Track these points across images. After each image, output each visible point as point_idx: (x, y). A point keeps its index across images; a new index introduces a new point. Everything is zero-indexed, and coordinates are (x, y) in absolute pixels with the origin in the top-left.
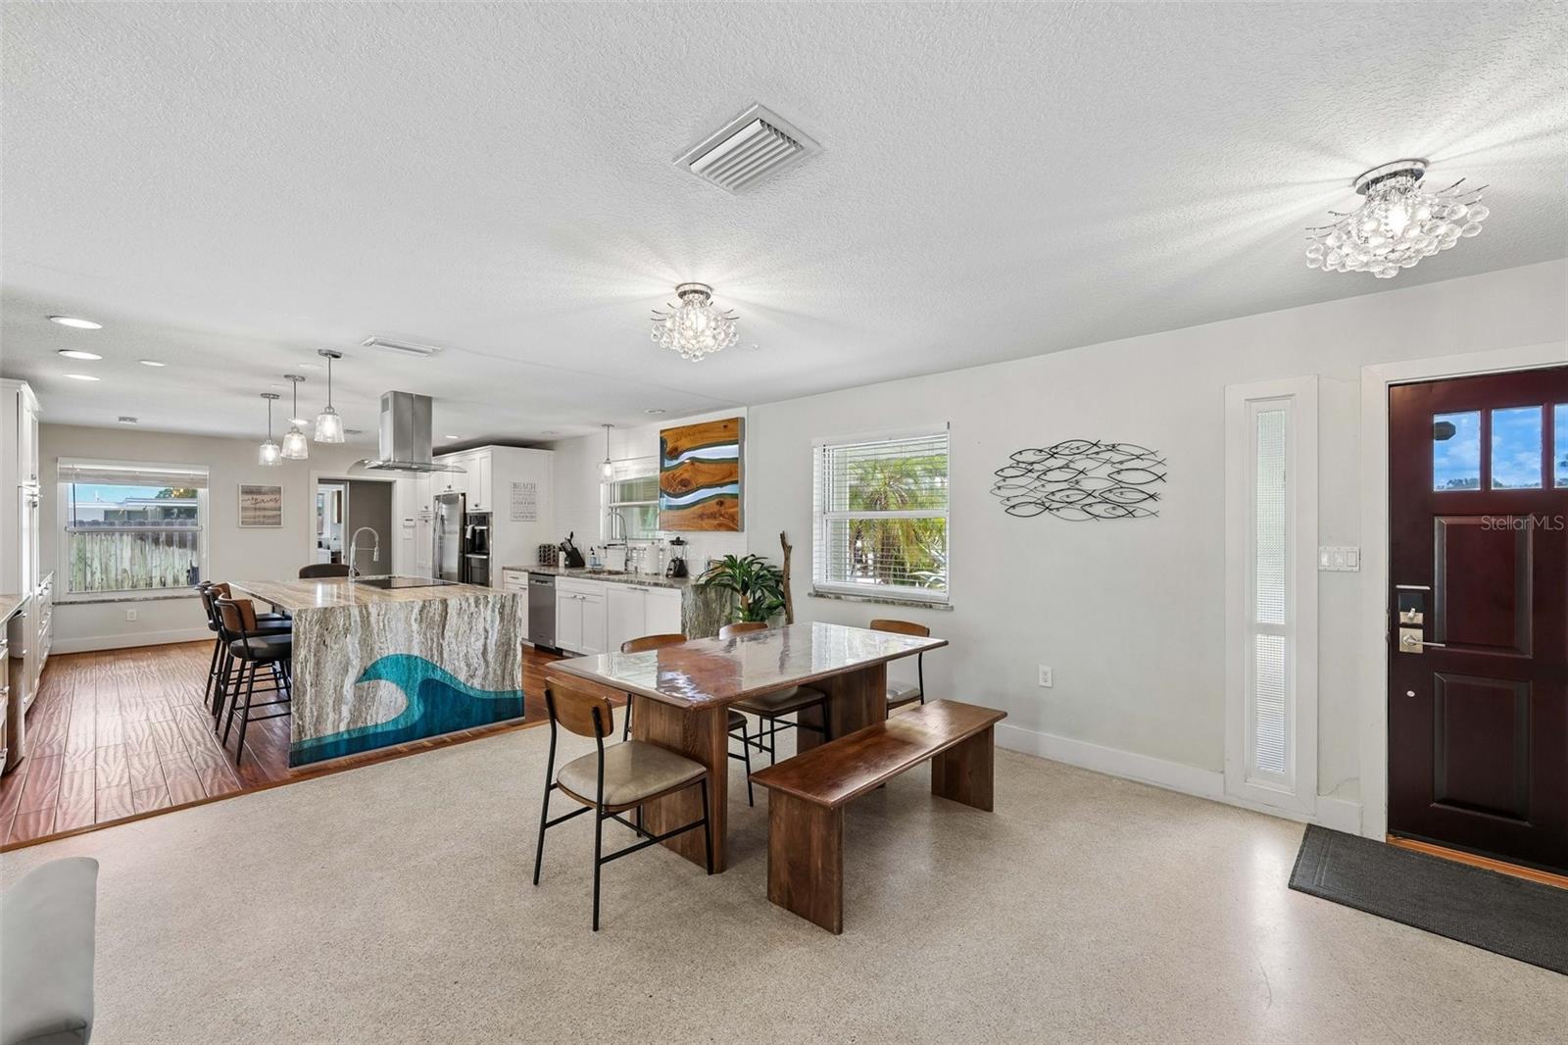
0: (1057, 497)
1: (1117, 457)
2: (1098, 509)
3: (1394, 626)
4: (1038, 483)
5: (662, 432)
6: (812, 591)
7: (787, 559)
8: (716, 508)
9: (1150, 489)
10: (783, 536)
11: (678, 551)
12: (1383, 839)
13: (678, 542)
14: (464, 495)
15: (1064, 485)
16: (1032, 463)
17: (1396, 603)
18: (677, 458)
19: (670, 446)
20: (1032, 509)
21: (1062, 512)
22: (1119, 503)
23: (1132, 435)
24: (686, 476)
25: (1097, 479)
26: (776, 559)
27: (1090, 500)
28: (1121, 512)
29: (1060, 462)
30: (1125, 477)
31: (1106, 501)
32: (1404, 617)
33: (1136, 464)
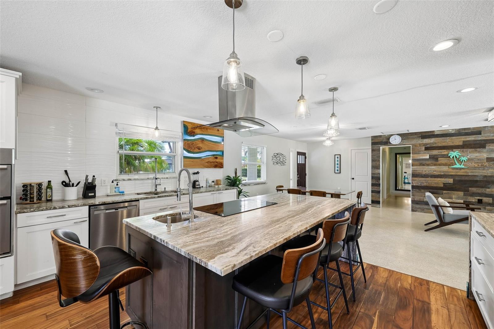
0: (278, 162)
3: (297, 177)
4: (276, 159)
5: (184, 121)
8: (214, 160)
9: (285, 161)
17: (297, 175)
18: (194, 136)
19: (189, 130)
20: (276, 164)
21: (279, 164)
24: (200, 145)
25: (282, 159)
27: (281, 162)
28: (284, 164)
29: (278, 156)
33: (284, 157)
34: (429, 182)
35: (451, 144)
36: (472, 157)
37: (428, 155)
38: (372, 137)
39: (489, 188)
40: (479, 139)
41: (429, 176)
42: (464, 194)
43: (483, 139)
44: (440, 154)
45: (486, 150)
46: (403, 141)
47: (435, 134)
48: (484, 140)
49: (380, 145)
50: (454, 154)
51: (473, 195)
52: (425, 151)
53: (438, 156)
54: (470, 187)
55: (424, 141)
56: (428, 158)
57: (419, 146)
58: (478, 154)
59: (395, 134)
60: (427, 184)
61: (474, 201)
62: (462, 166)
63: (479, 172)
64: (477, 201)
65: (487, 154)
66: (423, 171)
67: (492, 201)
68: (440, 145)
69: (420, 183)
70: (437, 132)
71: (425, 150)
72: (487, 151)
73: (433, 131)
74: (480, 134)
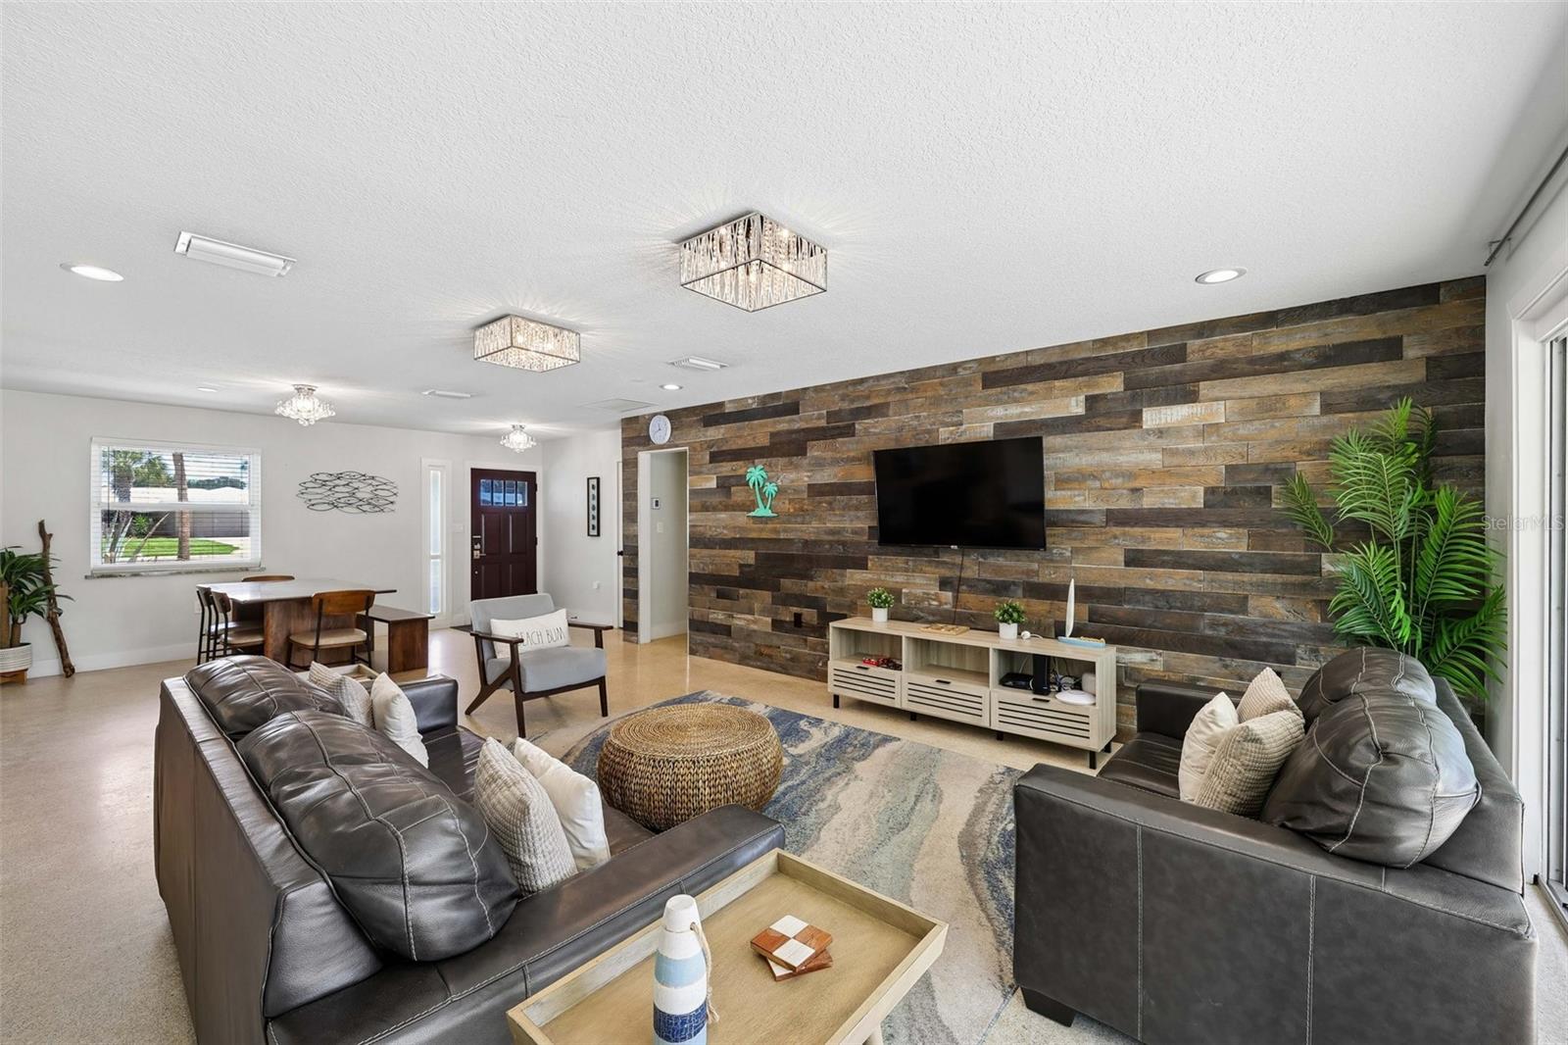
0: (342, 500)
1: (374, 483)
2: (365, 508)
3: (473, 549)
4: (329, 493)
6: (90, 574)
7: (46, 546)
9: (391, 499)
10: (41, 524)
15: (347, 495)
16: (325, 481)
17: (474, 542)
20: (326, 507)
21: (345, 509)
22: (377, 504)
23: (383, 473)
25: (365, 492)
26: (32, 547)
27: (361, 503)
28: (377, 509)
29: (343, 482)
30: (378, 492)
31: (369, 504)
32: (476, 547)
33: (384, 487)
34: (718, 560)
35: (752, 444)
36: (786, 483)
37: (715, 477)
38: (622, 420)
39: (811, 579)
40: (796, 426)
41: (716, 544)
42: (773, 597)
43: (803, 427)
44: (733, 474)
45: (807, 461)
46: (675, 433)
47: (727, 411)
48: (803, 430)
49: (637, 448)
50: (755, 473)
51: (787, 600)
52: (711, 465)
53: (732, 480)
54: (784, 577)
55: (708, 434)
56: (715, 486)
57: (699, 449)
58: (793, 476)
59: (659, 414)
60: (714, 567)
61: (788, 619)
62: (768, 513)
63: (796, 530)
64: (793, 619)
65: (809, 474)
66: (706, 526)
67: (818, 619)
68: (734, 447)
69: (702, 565)
70: (731, 405)
71: (711, 462)
72: (809, 464)
73: (721, 405)
74: (797, 412)
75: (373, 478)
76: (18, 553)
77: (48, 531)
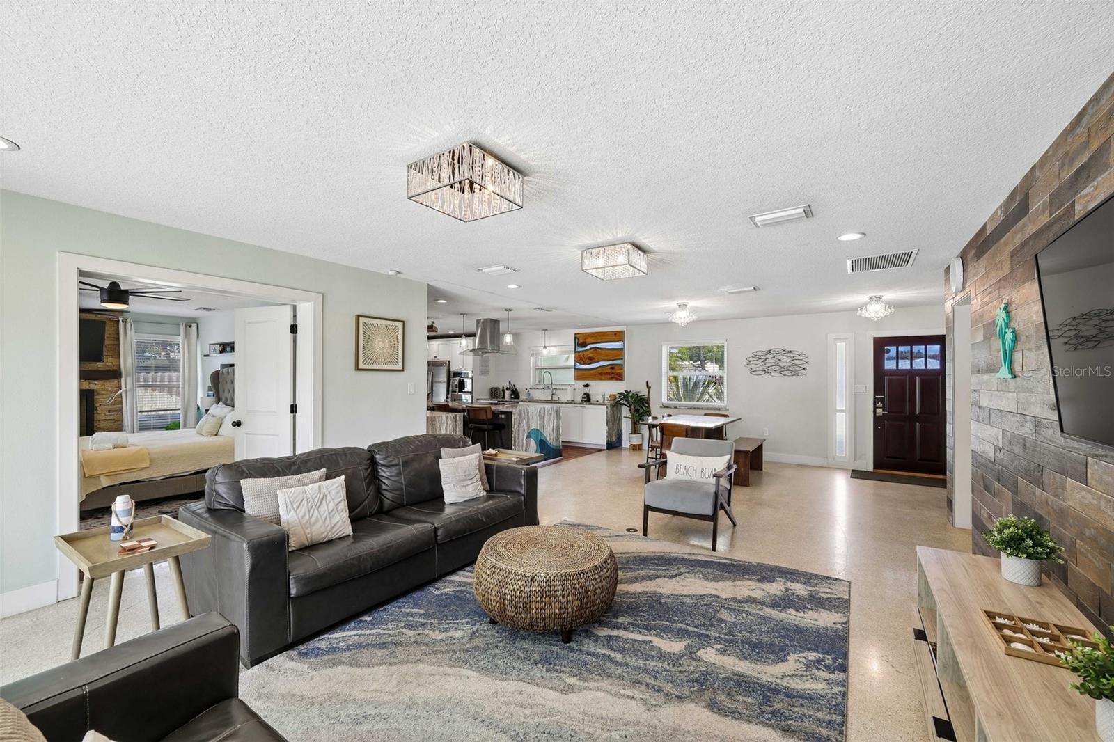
1: (792, 355)
2: (785, 373)
3: (875, 408)
5: (575, 334)
6: (661, 405)
7: (649, 392)
8: (610, 371)
9: (803, 366)
10: (647, 383)
11: (587, 390)
12: (872, 470)
13: (587, 385)
14: (449, 361)
15: (773, 364)
16: (761, 356)
17: (876, 401)
18: (585, 347)
19: (581, 341)
22: (794, 370)
23: (798, 348)
24: (591, 355)
25: (785, 362)
26: (643, 392)
27: (783, 370)
30: (795, 362)
31: (788, 370)
32: (877, 405)
33: (799, 358)
35: (1001, 274)
36: (1021, 325)
37: (982, 325)
47: (988, 234)
52: (981, 311)
55: (979, 269)
56: (983, 338)
58: (1025, 313)
59: (958, 257)
66: (978, 391)
68: (991, 282)
69: (976, 443)
70: (989, 224)
71: (981, 307)
73: (985, 228)
74: (1028, 210)
75: (791, 352)
76: (640, 394)
77: (649, 386)
